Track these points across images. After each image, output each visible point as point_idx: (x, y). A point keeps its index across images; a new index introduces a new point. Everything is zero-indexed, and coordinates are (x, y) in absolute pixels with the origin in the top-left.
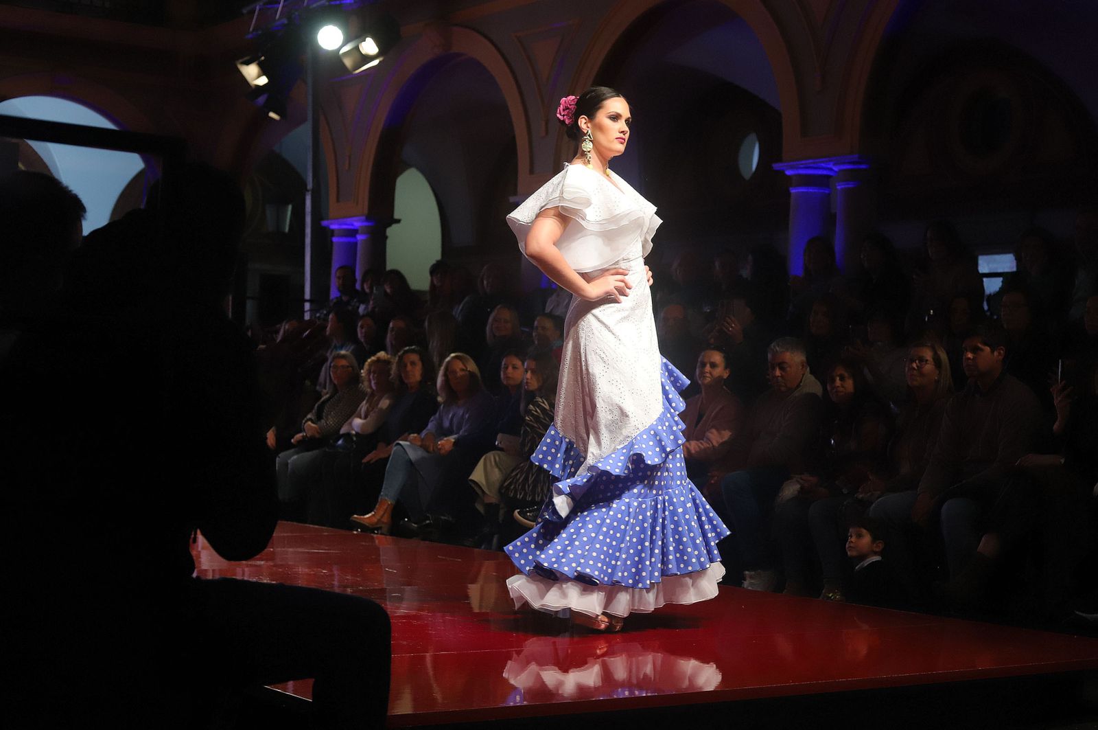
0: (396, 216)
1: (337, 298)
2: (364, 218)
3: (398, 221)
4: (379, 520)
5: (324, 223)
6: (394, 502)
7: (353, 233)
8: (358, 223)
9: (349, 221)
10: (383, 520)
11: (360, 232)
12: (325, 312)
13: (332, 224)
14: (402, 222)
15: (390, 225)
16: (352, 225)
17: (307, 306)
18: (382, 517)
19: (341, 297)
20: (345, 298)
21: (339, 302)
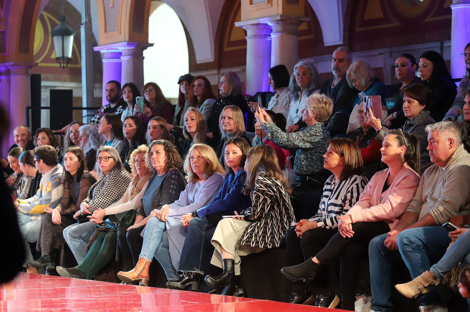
0: (150, 42)
1: (107, 106)
2: (126, 43)
3: (152, 45)
4: (139, 275)
5: (96, 49)
6: (151, 260)
7: (118, 55)
8: (122, 48)
9: (114, 46)
10: (142, 274)
11: (123, 54)
12: (98, 117)
13: (102, 49)
14: (154, 45)
15: (146, 48)
16: (118, 49)
17: (85, 112)
18: (142, 272)
19: (109, 104)
20: (113, 106)
21: (108, 110)
